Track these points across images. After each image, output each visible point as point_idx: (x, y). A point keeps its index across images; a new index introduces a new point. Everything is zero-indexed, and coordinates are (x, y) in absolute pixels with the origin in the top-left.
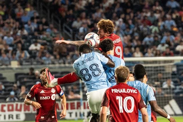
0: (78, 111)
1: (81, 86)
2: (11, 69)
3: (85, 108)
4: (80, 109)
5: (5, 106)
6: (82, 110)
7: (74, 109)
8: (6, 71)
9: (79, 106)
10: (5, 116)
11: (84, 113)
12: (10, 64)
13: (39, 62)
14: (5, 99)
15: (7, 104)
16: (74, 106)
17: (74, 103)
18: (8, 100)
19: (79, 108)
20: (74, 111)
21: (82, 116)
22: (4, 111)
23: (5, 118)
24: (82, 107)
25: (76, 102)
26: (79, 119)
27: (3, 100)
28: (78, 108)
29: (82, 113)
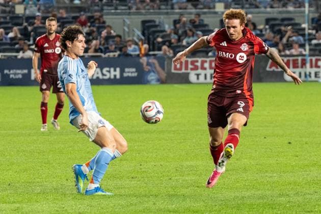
0: (302, 71)
1: (307, 37)
2: (216, 13)
3: (311, 67)
4: (306, 67)
5: (206, 62)
6: (308, 69)
7: (298, 67)
8: (208, 15)
9: (304, 63)
10: (206, 75)
11: (310, 73)
12: (214, 7)
13: (253, 4)
14: (207, 53)
15: (208, 60)
16: (298, 63)
17: (297, 60)
18: (210, 54)
19: (304, 67)
20: (298, 70)
21: (308, 77)
22: (205, 69)
23: (206, 78)
24: (308, 65)
25: (300, 58)
26: (304, 81)
27: (204, 54)
28: (302, 67)
29: (308, 73)
